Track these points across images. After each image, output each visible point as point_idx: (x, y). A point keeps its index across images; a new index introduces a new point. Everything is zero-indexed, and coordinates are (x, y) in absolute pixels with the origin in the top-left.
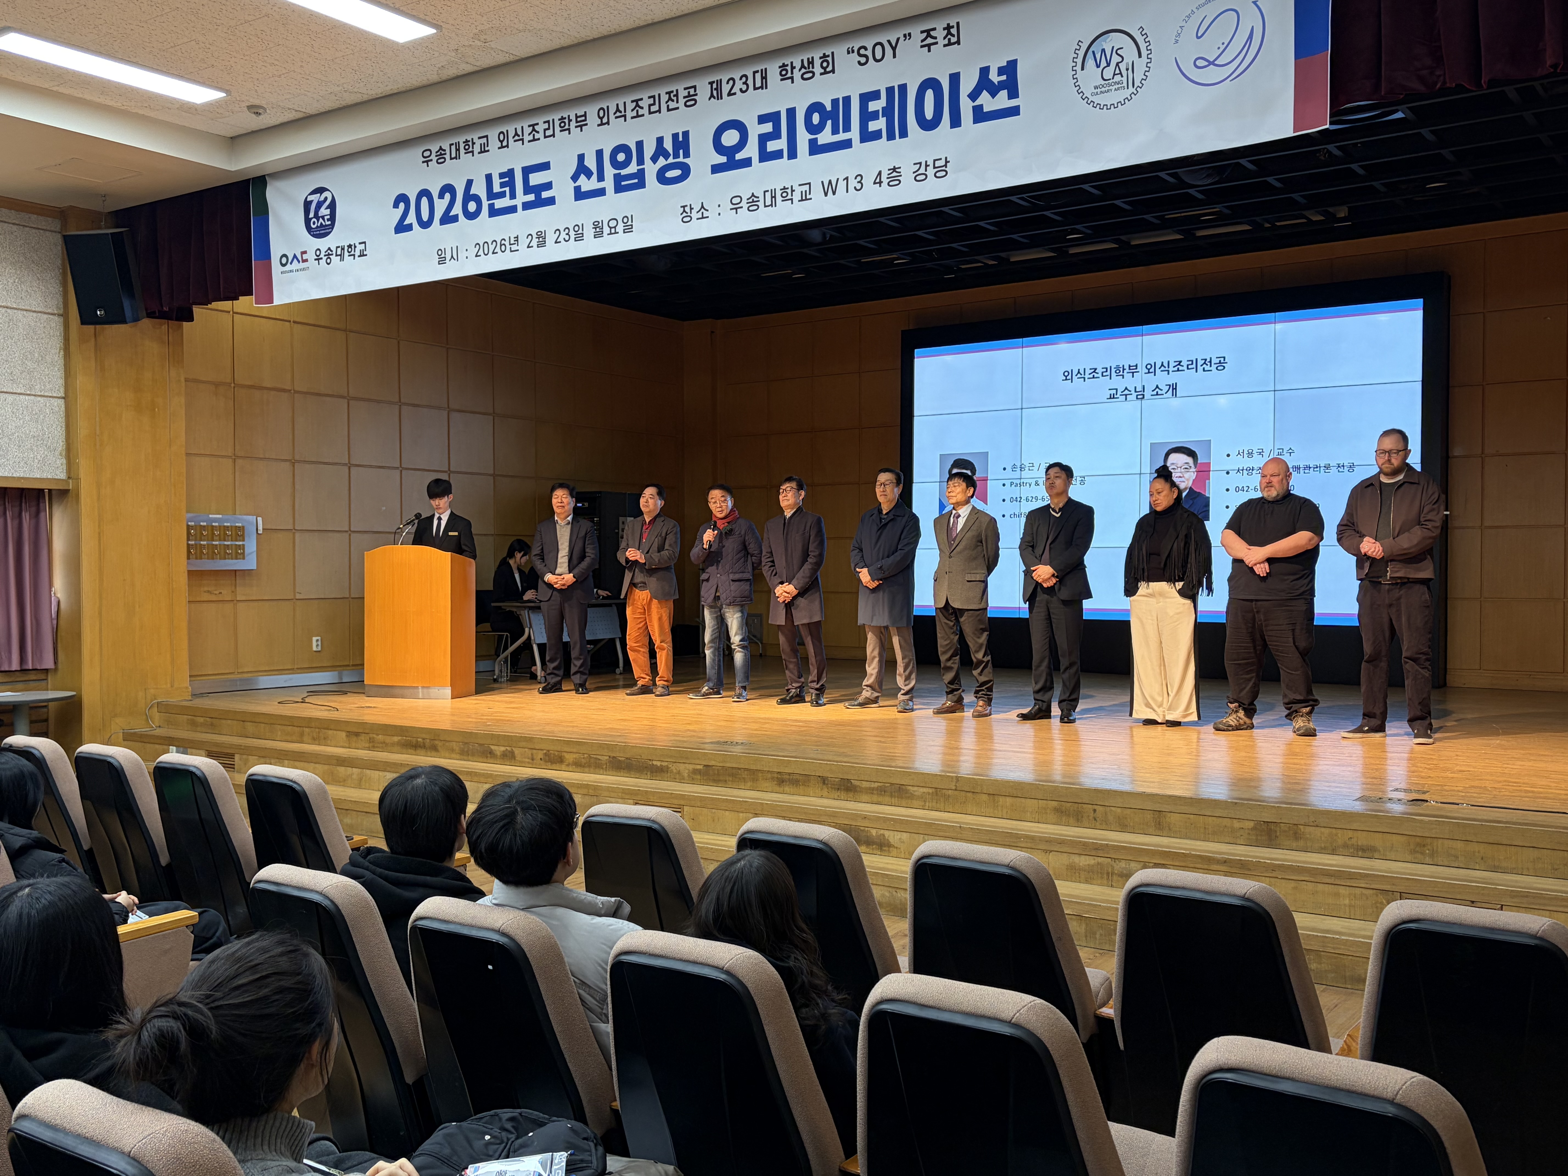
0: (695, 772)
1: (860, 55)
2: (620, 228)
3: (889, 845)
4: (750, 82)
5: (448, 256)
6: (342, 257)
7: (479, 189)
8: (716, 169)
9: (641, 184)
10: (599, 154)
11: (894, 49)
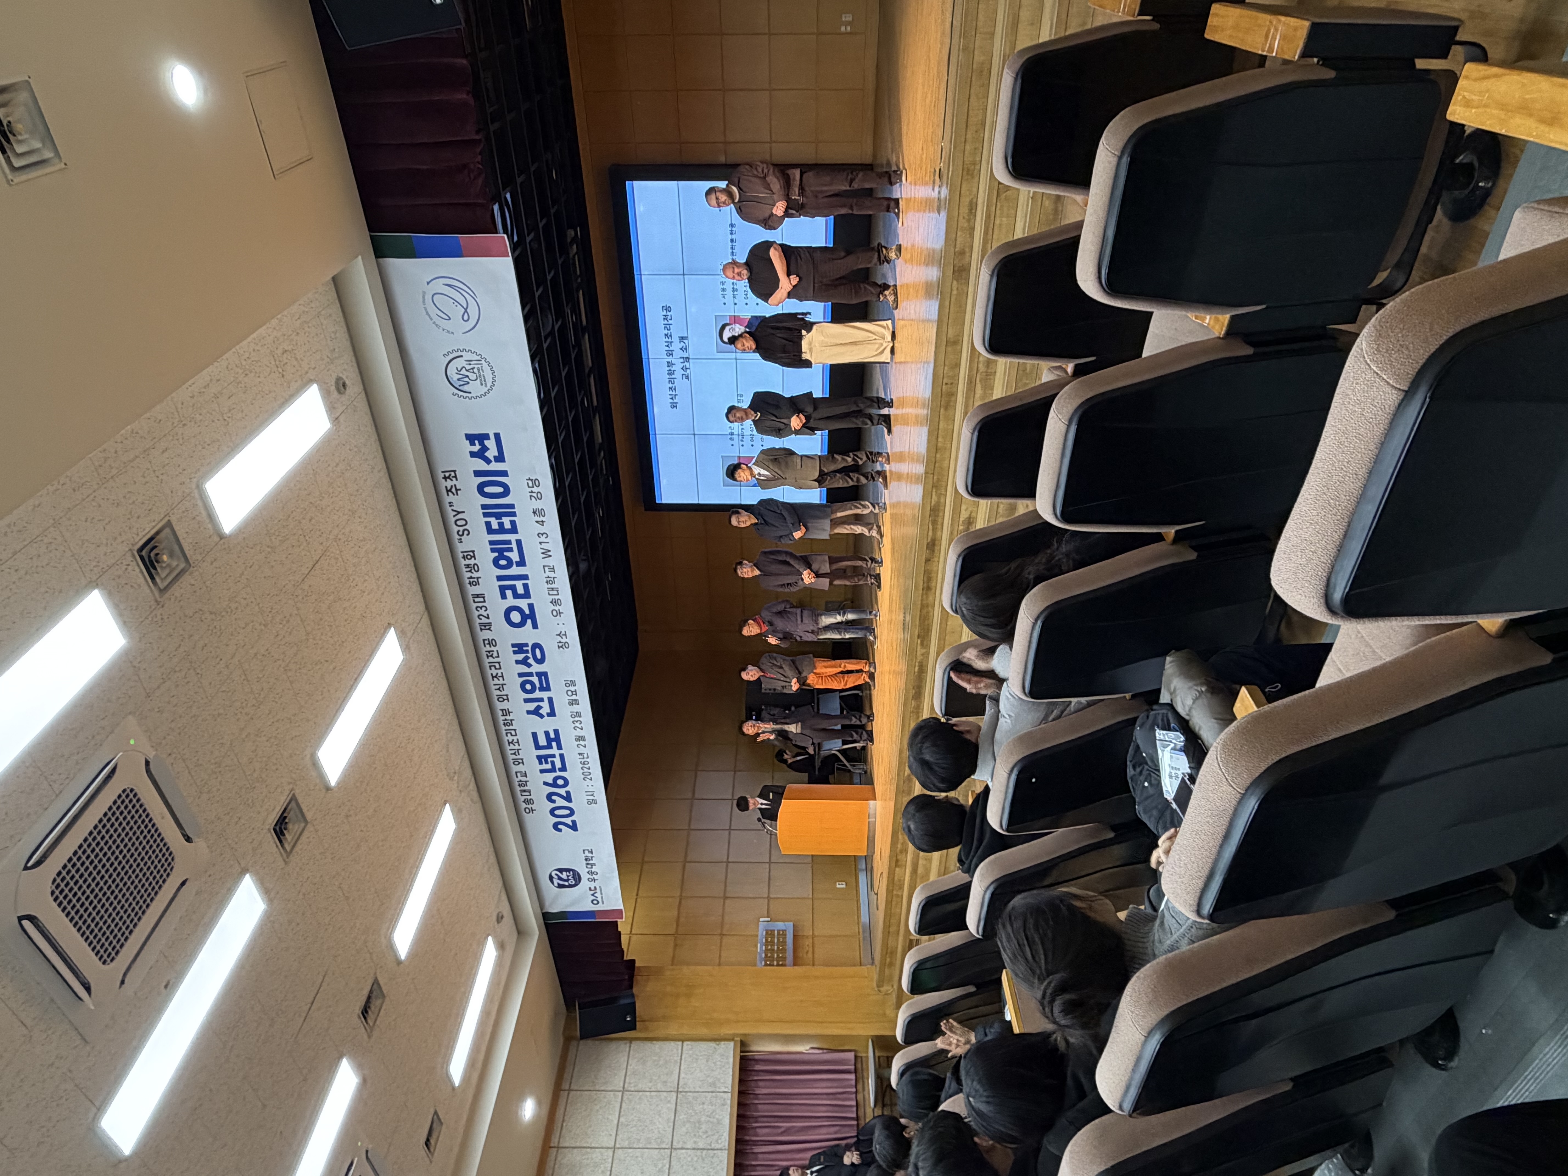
0: (922, 644)
1: (463, 535)
2: (573, 688)
3: (969, 518)
4: (480, 605)
5: (591, 798)
6: (592, 865)
7: (549, 778)
8: (535, 626)
9: (545, 674)
10: (527, 701)
11: (459, 513)
